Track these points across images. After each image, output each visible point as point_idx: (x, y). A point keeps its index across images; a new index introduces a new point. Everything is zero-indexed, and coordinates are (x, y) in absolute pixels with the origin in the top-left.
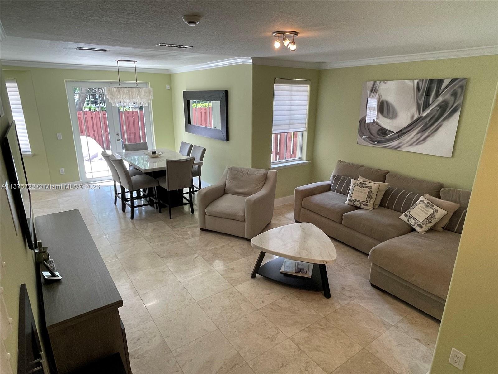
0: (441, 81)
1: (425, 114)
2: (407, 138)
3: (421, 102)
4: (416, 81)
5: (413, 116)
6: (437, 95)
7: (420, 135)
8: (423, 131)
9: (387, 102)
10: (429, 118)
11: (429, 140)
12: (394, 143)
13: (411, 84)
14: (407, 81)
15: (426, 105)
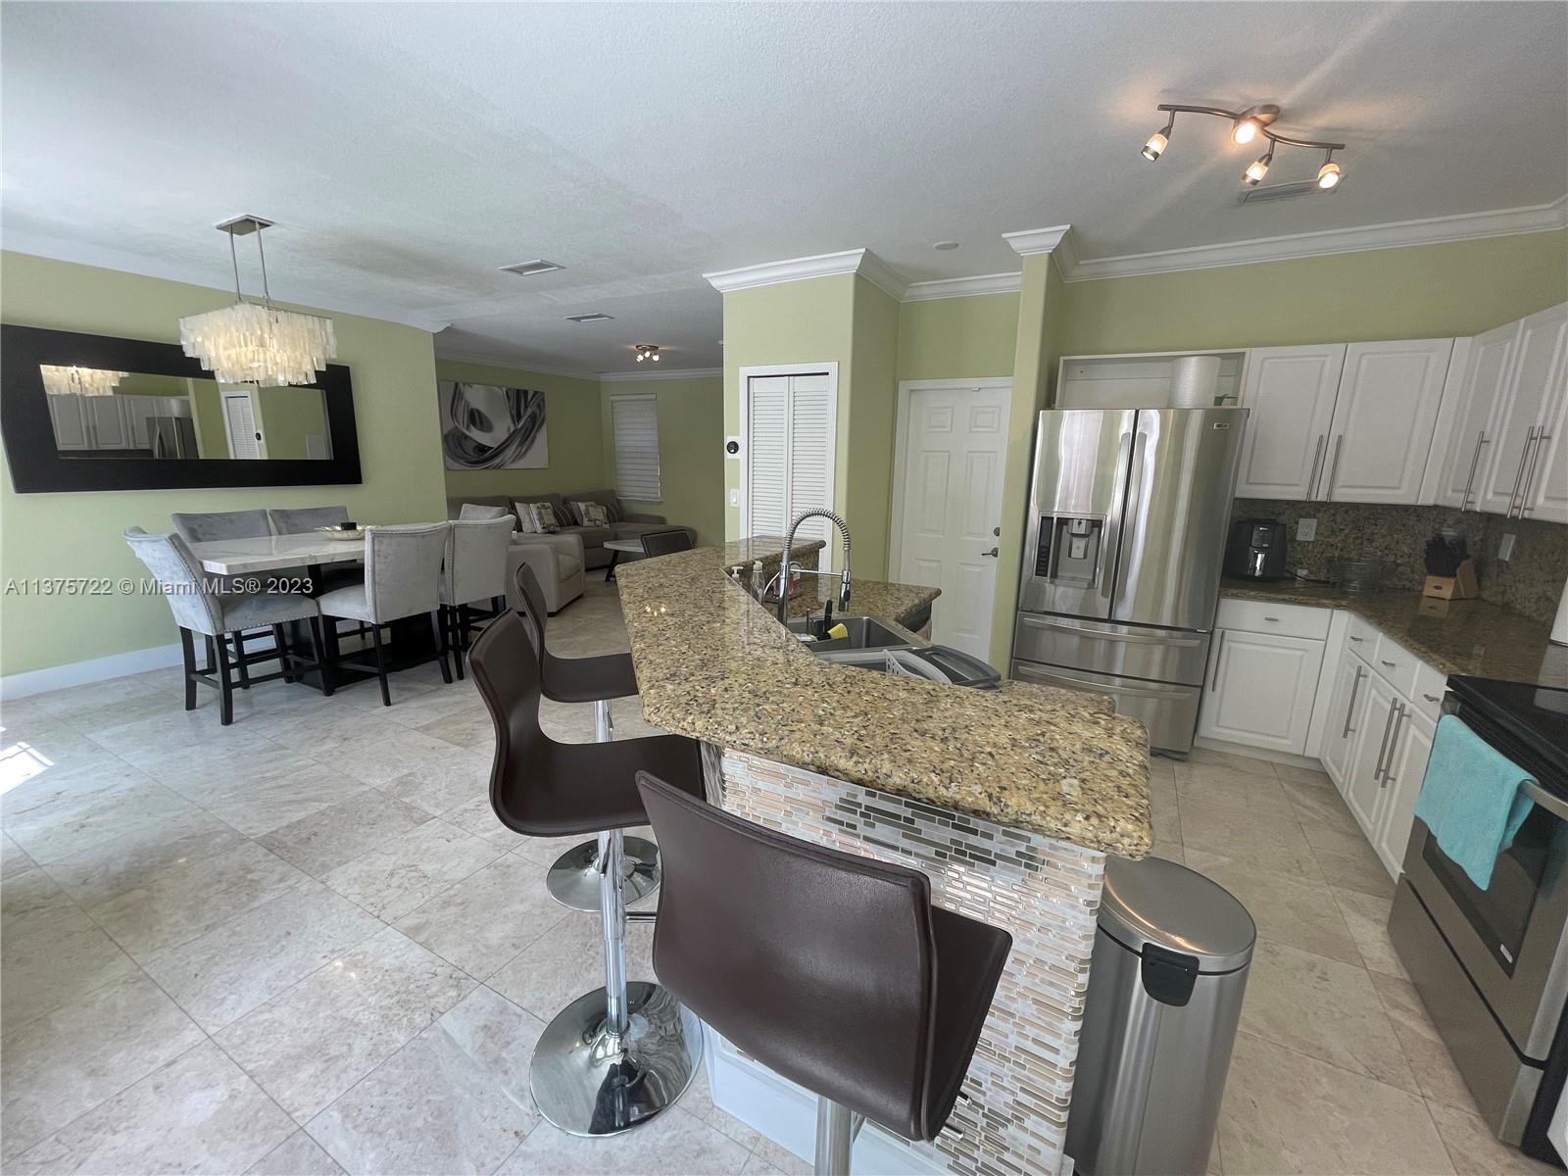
0: (526, 392)
1: (520, 426)
2: (509, 453)
3: (514, 412)
4: (504, 389)
5: (509, 429)
6: (526, 407)
7: (519, 449)
8: (522, 443)
9: (477, 410)
10: (523, 431)
11: (530, 453)
12: (497, 461)
13: (501, 392)
14: (495, 388)
15: (519, 417)
